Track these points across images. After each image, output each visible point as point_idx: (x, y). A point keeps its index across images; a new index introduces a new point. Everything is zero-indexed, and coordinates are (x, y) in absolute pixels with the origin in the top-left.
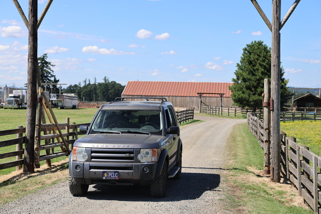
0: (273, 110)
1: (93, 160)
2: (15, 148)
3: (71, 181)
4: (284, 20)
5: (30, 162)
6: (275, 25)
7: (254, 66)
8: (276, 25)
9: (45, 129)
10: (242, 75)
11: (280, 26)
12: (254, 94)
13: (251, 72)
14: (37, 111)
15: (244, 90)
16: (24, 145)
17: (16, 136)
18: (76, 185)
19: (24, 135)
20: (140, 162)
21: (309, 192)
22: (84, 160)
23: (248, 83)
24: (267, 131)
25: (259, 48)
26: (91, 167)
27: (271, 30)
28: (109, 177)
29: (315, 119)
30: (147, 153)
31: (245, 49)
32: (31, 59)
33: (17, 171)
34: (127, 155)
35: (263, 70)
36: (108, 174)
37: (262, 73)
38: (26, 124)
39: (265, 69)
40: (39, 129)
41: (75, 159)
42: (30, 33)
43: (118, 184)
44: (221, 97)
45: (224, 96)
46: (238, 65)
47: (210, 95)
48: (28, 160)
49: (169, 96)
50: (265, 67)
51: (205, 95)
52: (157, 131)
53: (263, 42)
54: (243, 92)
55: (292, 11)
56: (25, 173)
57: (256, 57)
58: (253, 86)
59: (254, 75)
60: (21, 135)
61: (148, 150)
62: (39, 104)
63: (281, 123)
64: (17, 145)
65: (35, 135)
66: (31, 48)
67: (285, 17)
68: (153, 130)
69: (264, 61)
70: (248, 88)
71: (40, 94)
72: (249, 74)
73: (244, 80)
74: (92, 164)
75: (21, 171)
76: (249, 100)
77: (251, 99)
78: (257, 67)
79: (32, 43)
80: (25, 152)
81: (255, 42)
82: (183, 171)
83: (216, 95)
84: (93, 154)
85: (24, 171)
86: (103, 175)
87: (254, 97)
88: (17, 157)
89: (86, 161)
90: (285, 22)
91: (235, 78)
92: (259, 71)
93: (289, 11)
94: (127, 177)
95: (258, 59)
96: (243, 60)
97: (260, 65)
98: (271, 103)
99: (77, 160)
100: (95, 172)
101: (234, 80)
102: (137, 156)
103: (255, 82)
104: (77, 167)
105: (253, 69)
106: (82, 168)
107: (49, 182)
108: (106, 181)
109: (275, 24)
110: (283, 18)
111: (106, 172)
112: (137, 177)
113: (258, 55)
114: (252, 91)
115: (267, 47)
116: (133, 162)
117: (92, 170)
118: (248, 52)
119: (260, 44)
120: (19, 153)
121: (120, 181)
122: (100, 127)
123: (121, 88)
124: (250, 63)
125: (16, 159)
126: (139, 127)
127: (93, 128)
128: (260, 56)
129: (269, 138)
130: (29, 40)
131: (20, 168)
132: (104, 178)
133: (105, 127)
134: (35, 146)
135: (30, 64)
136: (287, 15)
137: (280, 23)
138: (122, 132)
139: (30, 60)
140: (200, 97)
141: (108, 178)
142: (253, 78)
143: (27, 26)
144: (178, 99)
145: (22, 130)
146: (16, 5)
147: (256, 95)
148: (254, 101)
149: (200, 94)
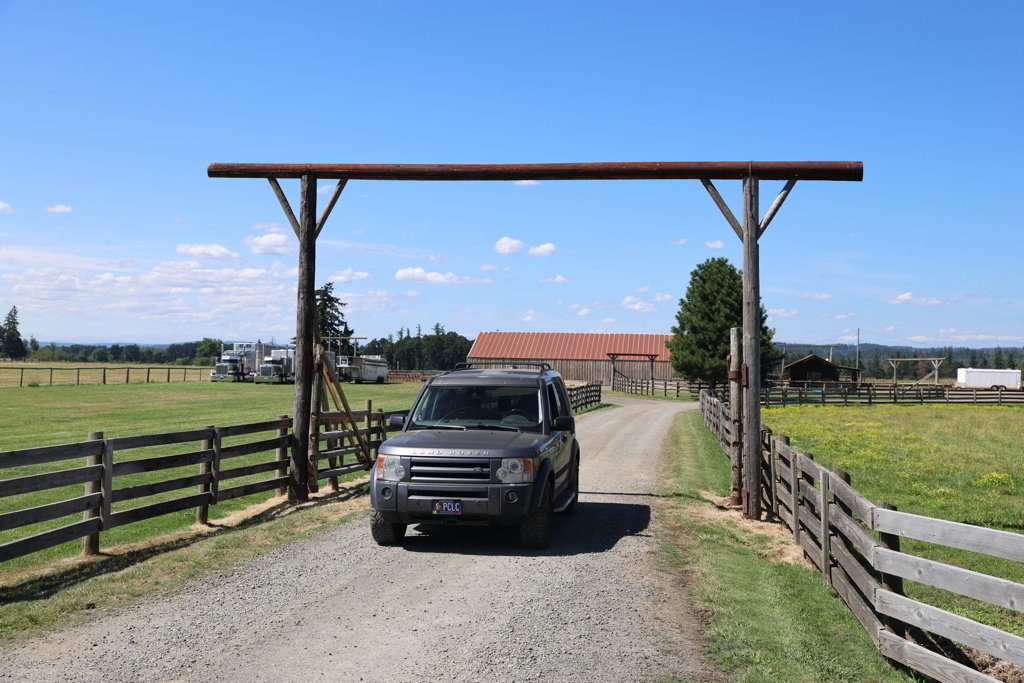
0: (747, 386)
1: (414, 478)
2: (275, 455)
3: (375, 517)
4: (764, 221)
5: (301, 480)
6: (750, 231)
7: (711, 304)
9: (328, 420)
10: (689, 320)
11: (758, 231)
12: (712, 356)
13: (707, 314)
14: (314, 388)
15: (694, 347)
16: (289, 449)
17: (276, 434)
18: (383, 525)
19: (289, 433)
20: (500, 482)
21: (814, 538)
22: (397, 479)
23: (700, 336)
24: (737, 424)
25: (720, 272)
26: (411, 492)
27: (742, 239)
28: (443, 510)
29: (824, 403)
30: (515, 467)
31: (695, 274)
32: (304, 293)
33: (277, 499)
34: (478, 469)
35: (728, 311)
36: (441, 504)
37: (727, 317)
38: (292, 412)
39: (731, 310)
40: (317, 420)
41: (381, 476)
42: (302, 246)
43: (459, 523)
44: (652, 360)
45: (658, 359)
46: (682, 301)
47: (632, 358)
48: (297, 478)
49: (555, 360)
50: (731, 305)
51: (621, 358)
52: (532, 424)
53: (727, 261)
54: (693, 353)
55: (779, 205)
56: (292, 501)
57: (716, 287)
58: (711, 342)
59: (711, 320)
60: (284, 432)
61: (516, 461)
62: (317, 375)
63: (763, 410)
64: (277, 450)
65: (310, 433)
66: (303, 273)
67: (767, 216)
68: (526, 423)
69: (729, 295)
70: (701, 344)
71: (318, 356)
72: (703, 319)
73: (694, 330)
74: (411, 485)
75: (285, 497)
76: (702, 367)
77: (707, 366)
78: (716, 306)
79: (304, 265)
80: (292, 462)
81: (713, 259)
82: (581, 498)
83: (642, 358)
84: (414, 468)
85: (290, 497)
86: (433, 507)
87: (713, 362)
88: (277, 471)
89: (402, 480)
90: (767, 224)
91: (677, 325)
92: (722, 313)
93: (774, 205)
94: (478, 510)
95: (718, 292)
96: (691, 293)
97: (723, 302)
98: (744, 373)
99: (385, 479)
100: (418, 501)
101: (674, 330)
102: (494, 471)
103: (715, 333)
104: (385, 490)
105: (711, 310)
106: (394, 494)
107: (334, 518)
108: (439, 517)
109: (749, 228)
110: (763, 217)
111: (437, 501)
112: (495, 510)
113: (718, 284)
114: (709, 350)
115: (734, 270)
116: (488, 483)
117: (412, 497)
118: (701, 278)
119: (722, 263)
120: (280, 465)
121: (464, 517)
122: (426, 417)
123: (466, 345)
124: (705, 298)
125: (276, 475)
126: (499, 418)
127: (414, 419)
128: (721, 286)
129: (740, 437)
130: (301, 258)
131: (283, 493)
132: (435, 512)
133: (436, 419)
134: (310, 453)
135: (302, 302)
136: (770, 211)
137: (758, 226)
138: (468, 428)
139: (302, 296)
140: (613, 360)
141: (442, 513)
142: (710, 326)
143: (298, 234)
144: (572, 365)
145: (286, 423)
146: (279, 197)
147: (717, 358)
148: (713, 369)
149: (613, 357)
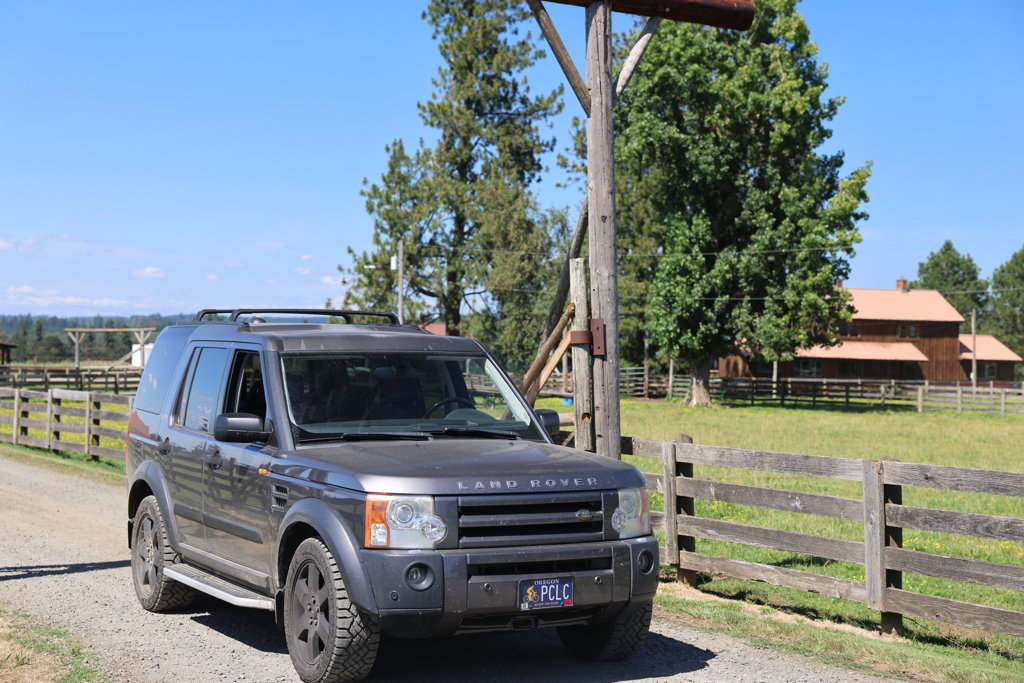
0: (603, 358)
1: (464, 540)
3: (348, 630)
6: (604, 95)
8: (607, 95)
20: (618, 537)
22: (433, 544)
26: (470, 570)
28: (540, 601)
34: (584, 514)
74: (474, 556)
84: (466, 520)
86: (522, 596)
89: (445, 546)
98: (597, 335)
99: (391, 546)
100: (491, 587)
102: (609, 515)
106: (438, 576)
108: (532, 616)
109: (603, 90)
111: (531, 583)
112: (623, 592)
116: (601, 540)
117: (474, 579)
132: (525, 607)
141: (538, 606)
